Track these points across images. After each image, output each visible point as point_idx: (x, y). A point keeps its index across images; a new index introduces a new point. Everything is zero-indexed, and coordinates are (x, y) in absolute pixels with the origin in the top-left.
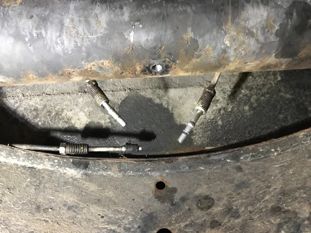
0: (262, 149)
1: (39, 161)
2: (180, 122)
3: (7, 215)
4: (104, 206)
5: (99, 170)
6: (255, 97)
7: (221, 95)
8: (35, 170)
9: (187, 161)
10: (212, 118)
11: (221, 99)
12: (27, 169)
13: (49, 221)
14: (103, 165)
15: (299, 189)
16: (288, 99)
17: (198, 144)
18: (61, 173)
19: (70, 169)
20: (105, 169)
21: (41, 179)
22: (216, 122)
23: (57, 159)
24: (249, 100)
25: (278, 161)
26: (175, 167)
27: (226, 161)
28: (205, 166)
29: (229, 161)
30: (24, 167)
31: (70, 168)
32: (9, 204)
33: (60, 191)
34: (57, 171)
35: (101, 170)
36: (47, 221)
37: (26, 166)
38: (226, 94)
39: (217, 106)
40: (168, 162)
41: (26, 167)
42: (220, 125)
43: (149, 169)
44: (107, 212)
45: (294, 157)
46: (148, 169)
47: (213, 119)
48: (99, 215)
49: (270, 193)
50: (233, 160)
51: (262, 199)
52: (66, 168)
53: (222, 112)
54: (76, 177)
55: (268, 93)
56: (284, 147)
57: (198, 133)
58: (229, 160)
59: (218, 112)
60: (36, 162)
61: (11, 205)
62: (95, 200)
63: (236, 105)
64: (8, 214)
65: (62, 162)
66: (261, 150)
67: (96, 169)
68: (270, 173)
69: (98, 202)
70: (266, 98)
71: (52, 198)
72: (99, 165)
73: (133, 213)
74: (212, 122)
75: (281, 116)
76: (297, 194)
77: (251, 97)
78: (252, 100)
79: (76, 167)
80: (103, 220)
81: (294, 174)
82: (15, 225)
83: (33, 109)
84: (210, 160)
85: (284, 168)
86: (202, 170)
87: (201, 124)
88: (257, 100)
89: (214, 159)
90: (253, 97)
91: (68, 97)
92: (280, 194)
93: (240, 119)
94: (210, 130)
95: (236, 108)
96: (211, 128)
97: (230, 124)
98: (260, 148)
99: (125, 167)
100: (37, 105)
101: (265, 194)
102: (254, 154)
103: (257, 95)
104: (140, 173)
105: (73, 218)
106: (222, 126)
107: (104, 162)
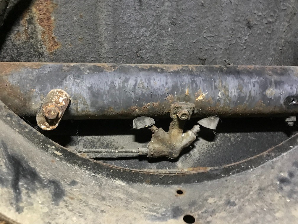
1: (100, 171)
9: (196, 175)
12: (91, 176)
15: (269, 185)
16: (253, 140)
17: (202, 165)
19: (118, 179)
20: (142, 180)
21: (101, 183)
22: (212, 152)
23: (113, 169)
24: (230, 140)
25: (254, 173)
27: (221, 176)
28: (208, 179)
33: (114, 191)
35: (139, 181)
36: (110, 206)
44: (148, 206)
45: (263, 170)
48: (143, 206)
49: (252, 190)
51: (249, 194)
52: (116, 178)
53: (214, 146)
54: (123, 185)
56: (256, 164)
58: (223, 175)
60: (97, 171)
64: (86, 198)
65: (115, 172)
68: (250, 180)
69: (140, 199)
70: (240, 139)
71: (110, 194)
73: (165, 206)
75: (251, 150)
76: (269, 188)
77: (231, 138)
80: (145, 209)
81: (265, 178)
83: (91, 141)
85: (258, 177)
86: (206, 183)
87: (202, 153)
88: (235, 140)
89: (213, 174)
90: (232, 138)
92: (259, 190)
93: (226, 151)
99: (155, 179)
100: (94, 139)
101: (249, 191)
102: (238, 170)
103: (234, 137)
104: (164, 185)
105: (126, 207)
106: (215, 155)
107: (142, 174)
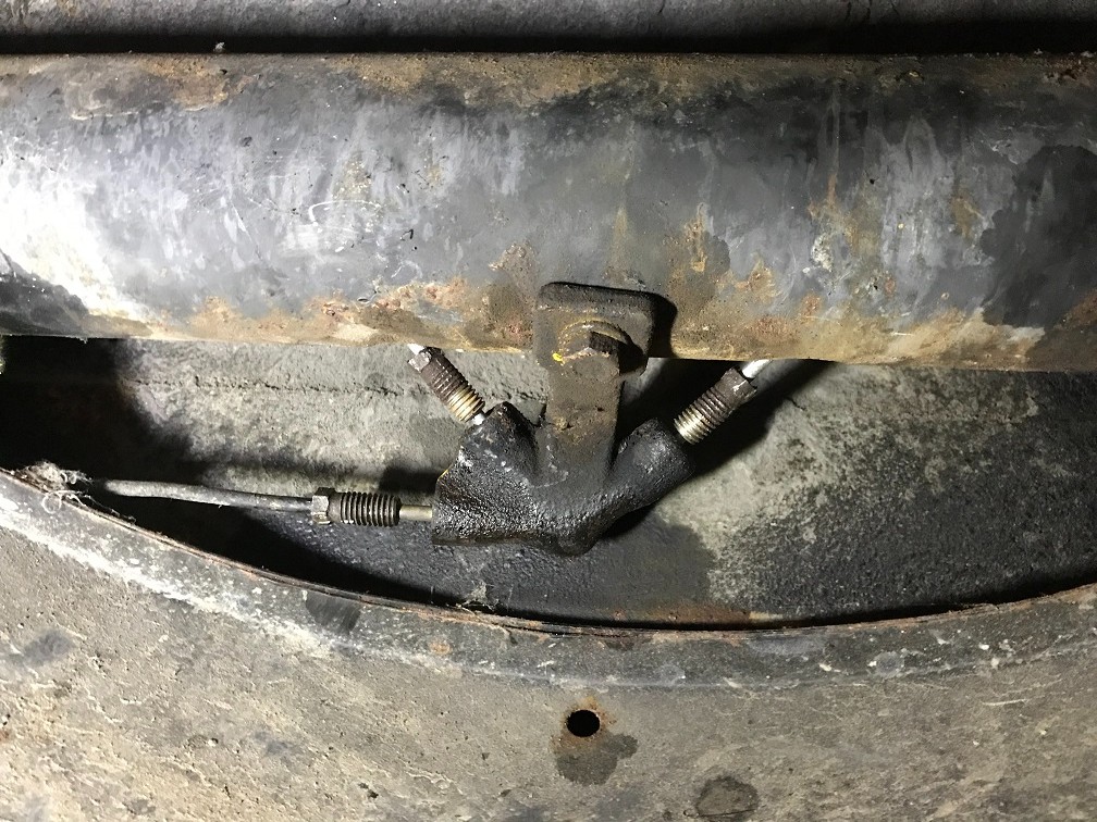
0: (945, 637)
1: (205, 584)
2: (672, 518)
3: (76, 733)
4: (384, 761)
5: (389, 643)
6: (939, 461)
7: (823, 445)
8: (189, 613)
9: (681, 649)
10: (782, 517)
11: (821, 459)
12: (168, 603)
13: (202, 777)
14: (403, 627)
15: (1063, 789)
16: (1059, 482)
17: (727, 598)
18: (267, 636)
19: (297, 626)
20: (409, 641)
21: (202, 642)
22: (797, 532)
23: (261, 586)
24: (920, 469)
25: (1000, 688)
26: (641, 666)
27: (818, 669)
28: (743, 675)
29: (827, 668)
30: (159, 597)
31: (298, 622)
32: (90, 701)
33: (253, 689)
34: (257, 628)
35: (394, 643)
36: (194, 778)
37: (166, 596)
38: (841, 444)
39: (804, 478)
40: (617, 647)
41: (166, 599)
42: (809, 543)
43: (552, 662)
44: (390, 781)
45: (1058, 679)
46: (548, 663)
47: (787, 520)
48: (364, 786)
49: (957, 796)
50: (842, 668)
51: (929, 812)
52: (286, 622)
53: (821, 499)
54: (312, 655)
55: (987, 454)
56: (1025, 641)
57: (730, 562)
58: (827, 664)
59: (806, 499)
60: (195, 586)
61: (95, 706)
62: (360, 735)
63: (872, 483)
64: (79, 731)
65: (274, 597)
66: (941, 642)
67: (381, 637)
68: (968, 728)
69: (369, 743)
70: (981, 471)
71: (225, 706)
72: (389, 625)
73: (476, 798)
74: (784, 530)
75: (1030, 538)
76: (1053, 809)
77: (926, 459)
78: (929, 472)
79: (317, 622)
80: (372, 805)
81: (1051, 737)
82: (93, 768)
83: (218, 425)
84: (763, 659)
85: (1019, 716)
86: (734, 691)
87: (744, 533)
88: (947, 474)
89: (773, 655)
90: (934, 462)
91: (331, 401)
92: (992, 801)
93: (881, 532)
94: (773, 556)
95: (869, 494)
96: (778, 549)
97: (845, 544)
98: (935, 633)
99: (474, 644)
100: (232, 416)
101: (940, 795)
102: (915, 653)
103: (946, 457)
104: (520, 672)
105: (277, 782)
106: (816, 548)
107: (407, 618)
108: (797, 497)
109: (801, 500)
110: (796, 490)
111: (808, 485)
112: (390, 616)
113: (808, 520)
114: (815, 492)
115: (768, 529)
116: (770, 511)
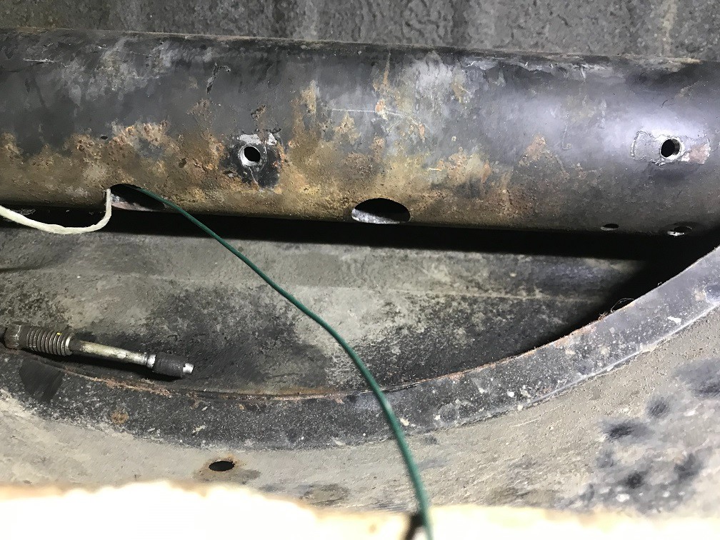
0: (484, 386)
2: (304, 341)
4: (52, 472)
5: (80, 413)
6: (481, 315)
7: (407, 306)
11: (405, 312)
14: (94, 395)
29: (406, 423)
31: (12, 390)
35: (84, 412)
38: (418, 305)
39: (394, 321)
40: (253, 409)
42: (395, 354)
43: (203, 427)
47: (382, 342)
56: (537, 387)
57: (342, 364)
59: (394, 332)
63: (437, 324)
66: (481, 391)
67: (74, 405)
68: (502, 438)
77: (472, 314)
78: (475, 319)
79: (26, 390)
84: (359, 415)
88: (486, 321)
93: (443, 349)
94: (371, 361)
95: (436, 330)
96: (374, 358)
99: (145, 411)
101: (482, 471)
102: (465, 403)
103: (485, 313)
104: (179, 438)
107: (97, 386)
108: (389, 331)
109: (391, 332)
110: (388, 327)
111: (395, 324)
112: (84, 382)
113: (396, 342)
114: (401, 328)
115: (369, 347)
116: (371, 337)
